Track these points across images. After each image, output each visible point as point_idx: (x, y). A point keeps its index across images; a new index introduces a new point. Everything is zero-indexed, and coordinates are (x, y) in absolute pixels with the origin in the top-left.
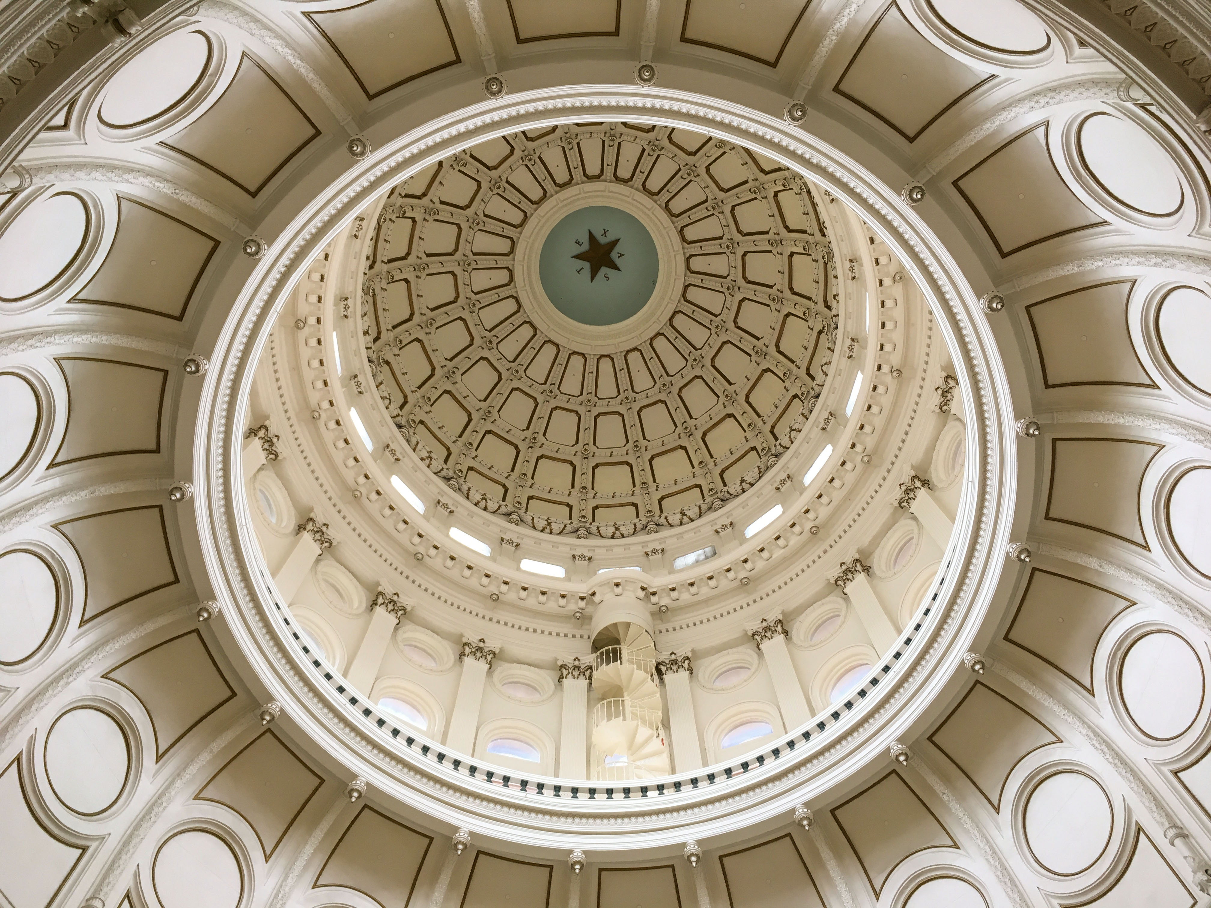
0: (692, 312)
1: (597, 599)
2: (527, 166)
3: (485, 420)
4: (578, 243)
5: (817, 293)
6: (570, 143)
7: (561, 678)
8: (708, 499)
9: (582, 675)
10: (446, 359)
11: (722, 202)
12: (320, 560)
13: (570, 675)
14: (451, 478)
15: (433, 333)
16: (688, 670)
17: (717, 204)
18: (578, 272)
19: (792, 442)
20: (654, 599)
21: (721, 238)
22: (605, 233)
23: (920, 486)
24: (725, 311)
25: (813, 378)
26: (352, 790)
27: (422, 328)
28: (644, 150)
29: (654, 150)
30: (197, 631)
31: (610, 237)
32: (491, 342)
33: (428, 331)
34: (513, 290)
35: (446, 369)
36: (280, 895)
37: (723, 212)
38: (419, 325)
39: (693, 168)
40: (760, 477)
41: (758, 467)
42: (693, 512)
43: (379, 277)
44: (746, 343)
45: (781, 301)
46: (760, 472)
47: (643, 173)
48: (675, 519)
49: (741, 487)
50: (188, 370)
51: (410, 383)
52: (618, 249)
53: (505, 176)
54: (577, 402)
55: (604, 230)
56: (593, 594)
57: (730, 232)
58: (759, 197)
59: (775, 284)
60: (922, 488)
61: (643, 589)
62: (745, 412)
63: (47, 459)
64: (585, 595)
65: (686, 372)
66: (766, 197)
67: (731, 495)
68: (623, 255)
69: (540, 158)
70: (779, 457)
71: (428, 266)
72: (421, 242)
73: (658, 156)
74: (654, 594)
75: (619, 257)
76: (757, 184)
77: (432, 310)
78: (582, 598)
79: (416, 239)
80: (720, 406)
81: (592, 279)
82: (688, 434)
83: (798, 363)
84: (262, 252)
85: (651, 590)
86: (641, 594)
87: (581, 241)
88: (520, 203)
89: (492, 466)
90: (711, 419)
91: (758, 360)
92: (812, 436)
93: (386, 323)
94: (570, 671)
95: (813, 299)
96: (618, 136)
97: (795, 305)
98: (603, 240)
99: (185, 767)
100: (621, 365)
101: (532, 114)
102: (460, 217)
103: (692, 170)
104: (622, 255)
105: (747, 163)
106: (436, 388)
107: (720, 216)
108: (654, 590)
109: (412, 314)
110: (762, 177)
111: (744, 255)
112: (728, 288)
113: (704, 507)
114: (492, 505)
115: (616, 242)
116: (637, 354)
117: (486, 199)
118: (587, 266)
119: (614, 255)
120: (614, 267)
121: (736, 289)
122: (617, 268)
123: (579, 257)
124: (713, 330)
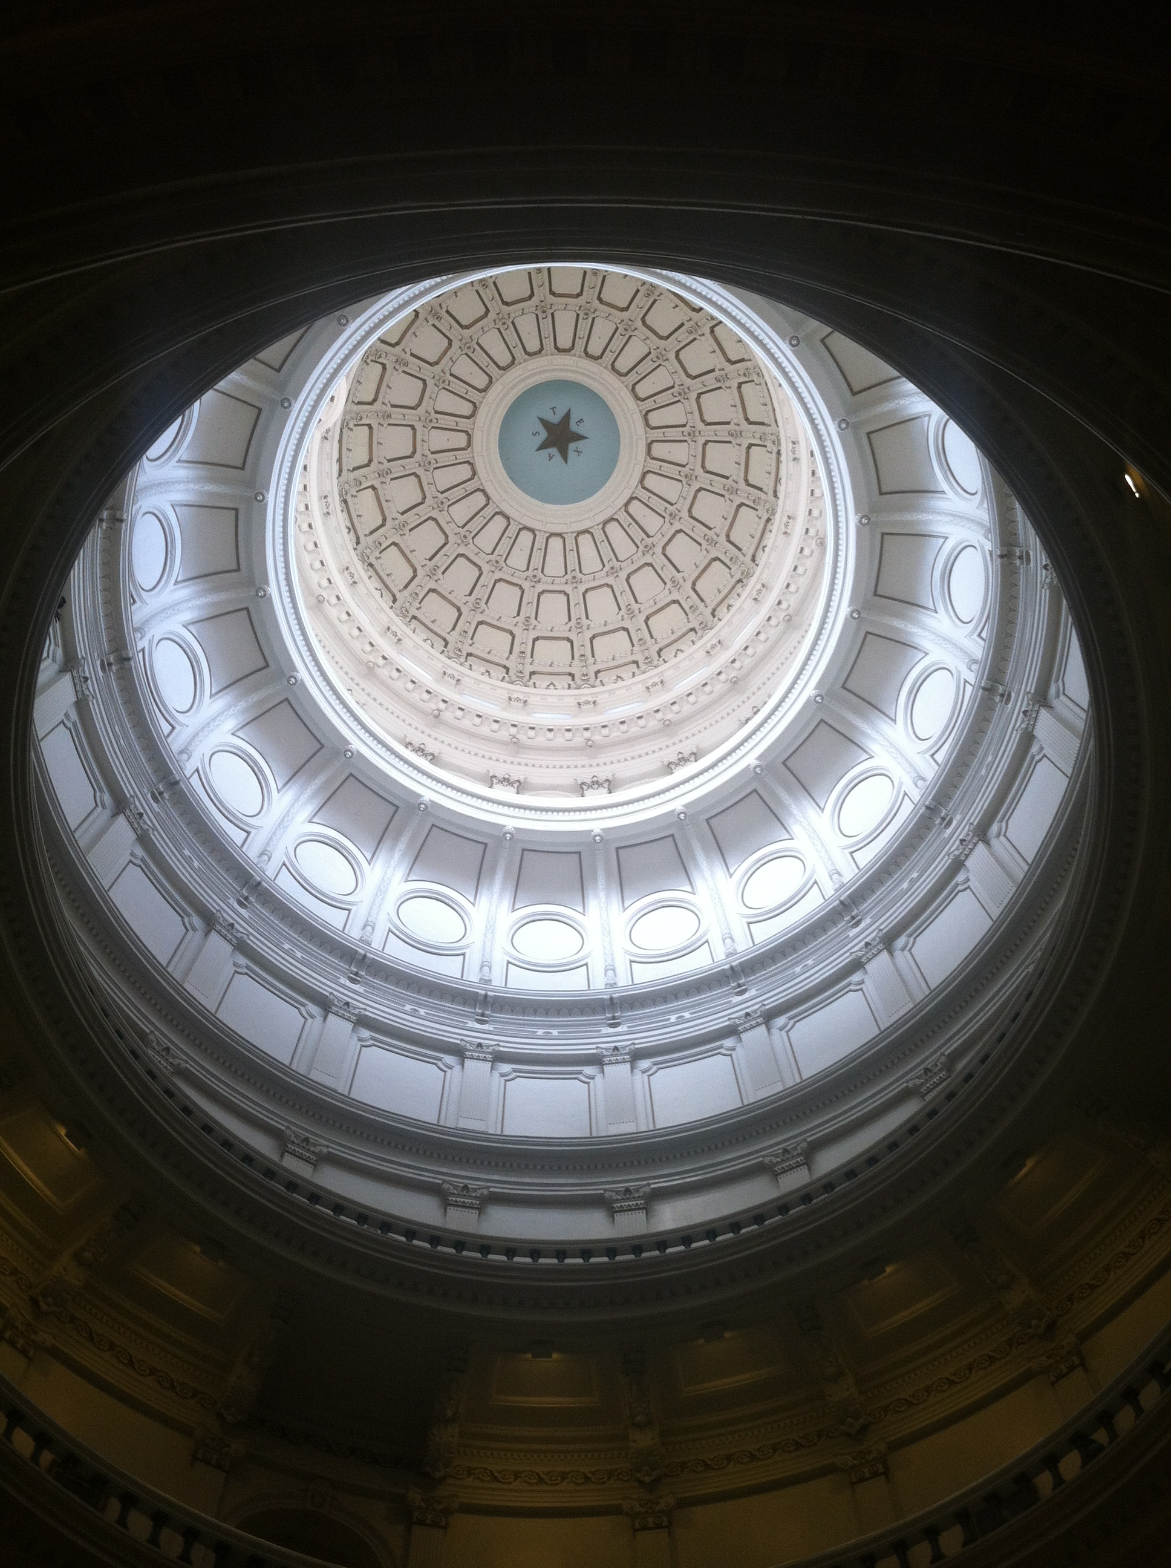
0: (484, 515)
2: (684, 426)
5: (478, 649)
11: (576, 587)
17: (575, 581)
18: (553, 408)
21: (543, 571)
22: (579, 452)
24: (475, 549)
28: (648, 536)
29: (645, 545)
31: (571, 455)
32: (542, 310)
34: (576, 351)
37: (566, 583)
44: (442, 559)
45: (473, 609)
47: (629, 526)
52: (558, 457)
53: (685, 403)
54: (446, 368)
55: (581, 452)
57: (547, 582)
58: (571, 624)
59: (489, 608)
62: (386, 537)
65: (431, 489)
66: (569, 630)
69: (685, 441)
73: (638, 547)
75: (550, 454)
76: (584, 627)
80: (395, 514)
81: (540, 419)
82: (379, 472)
83: (421, 608)
87: (581, 425)
88: (653, 401)
90: (387, 501)
91: (426, 567)
95: (473, 643)
97: (468, 622)
98: (572, 446)
100: (462, 424)
102: (673, 344)
103: (614, 572)
104: (550, 458)
105: (604, 625)
107: (563, 580)
110: (590, 634)
111: (521, 588)
112: (495, 560)
115: (565, 457)
116: (464, 444)
117: (675, 376)
118: (555, 419)
119: (554, 451)
120: (543, 447)
121: (493, 568)
122: (540, 448)
123: (567, 416)
124: (462, 531)
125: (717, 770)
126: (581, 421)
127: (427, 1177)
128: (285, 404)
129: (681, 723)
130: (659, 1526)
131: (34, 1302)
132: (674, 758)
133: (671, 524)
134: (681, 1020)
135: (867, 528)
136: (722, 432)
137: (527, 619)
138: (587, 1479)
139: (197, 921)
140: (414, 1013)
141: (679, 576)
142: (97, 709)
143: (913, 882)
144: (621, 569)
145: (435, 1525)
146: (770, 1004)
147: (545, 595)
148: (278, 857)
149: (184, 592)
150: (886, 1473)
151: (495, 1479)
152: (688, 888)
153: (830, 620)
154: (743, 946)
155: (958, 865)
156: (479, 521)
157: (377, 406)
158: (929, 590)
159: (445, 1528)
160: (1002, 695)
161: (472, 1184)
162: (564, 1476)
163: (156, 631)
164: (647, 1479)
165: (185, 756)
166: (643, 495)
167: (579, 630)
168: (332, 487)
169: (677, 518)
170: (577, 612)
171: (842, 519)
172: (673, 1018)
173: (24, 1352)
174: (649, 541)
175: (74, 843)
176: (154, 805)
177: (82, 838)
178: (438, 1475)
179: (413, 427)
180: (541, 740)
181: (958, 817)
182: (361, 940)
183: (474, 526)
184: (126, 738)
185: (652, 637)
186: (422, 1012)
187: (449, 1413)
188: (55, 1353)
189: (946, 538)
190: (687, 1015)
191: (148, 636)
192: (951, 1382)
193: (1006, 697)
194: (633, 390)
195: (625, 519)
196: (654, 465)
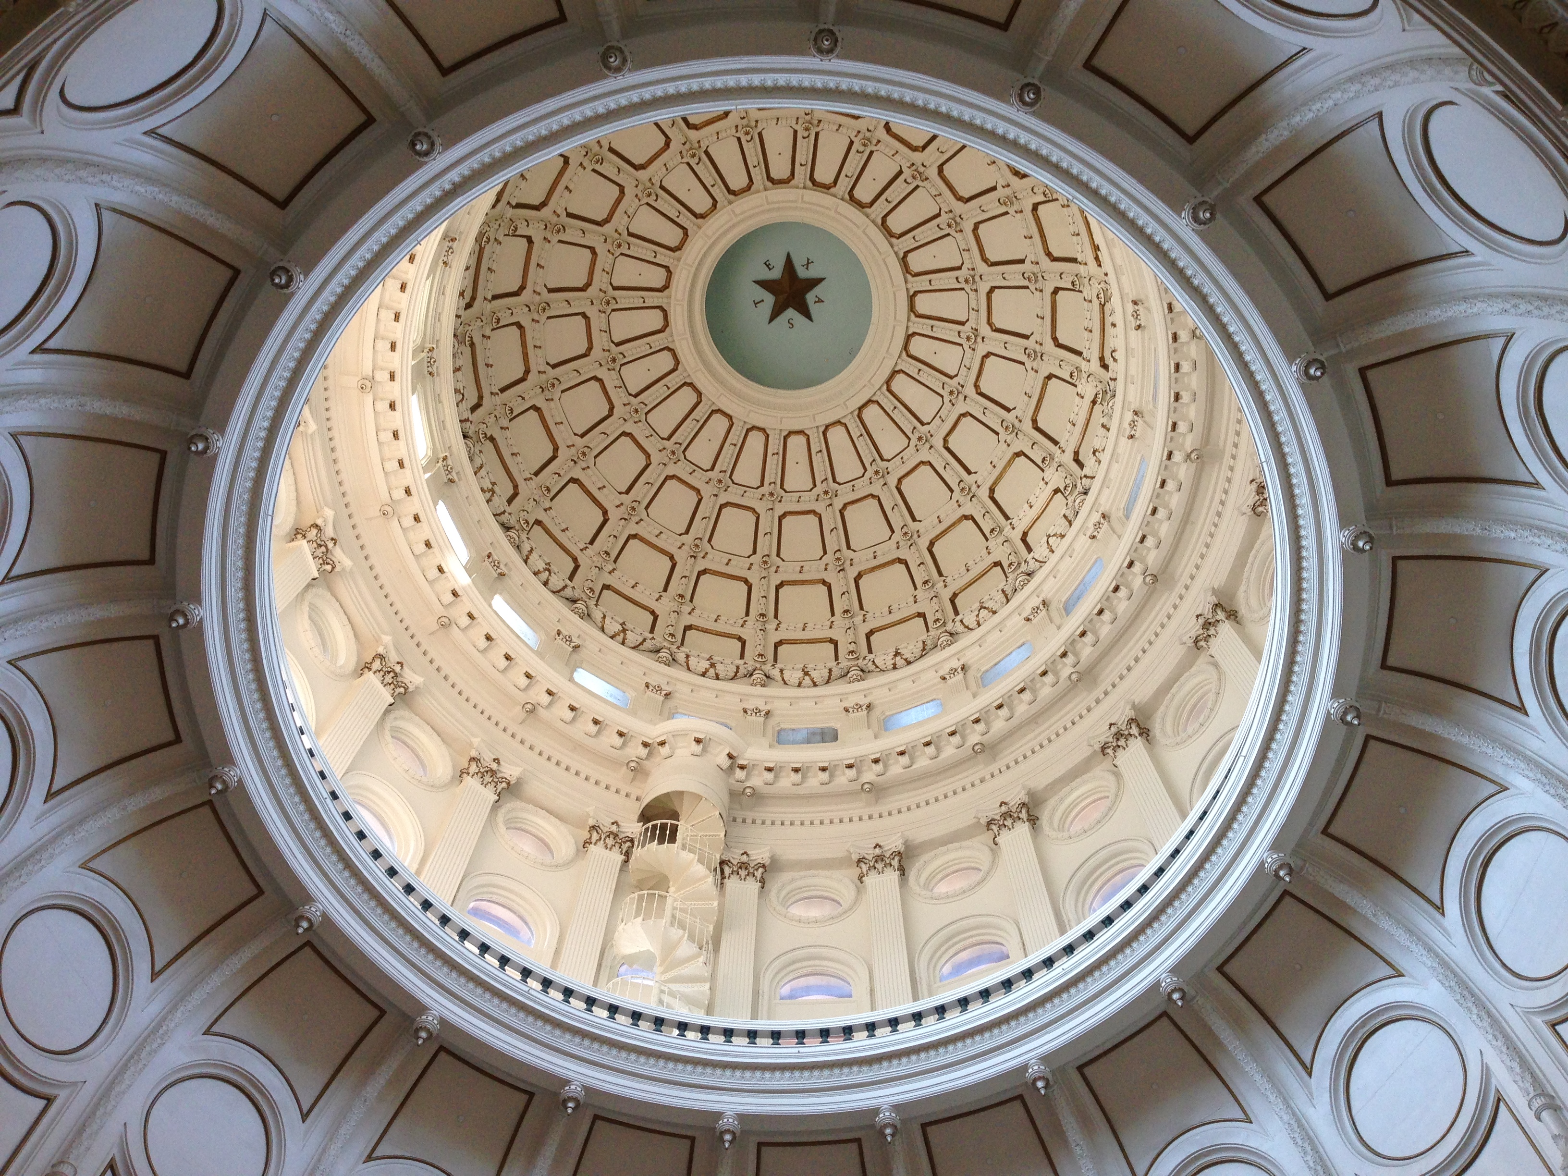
0: (892, 408)
1: (665, 751)
2: (739, 139)
3: (575, 462)
4: (768, 266)
5: (1069, 440)
6: (807, 129)
7: (587, 843)
8: (844, 663)
9: (617, 845)
10: (548, 364)
11: (981, 276)
12: (313, 586)
13: (602, 842)
14: (511, 528)
15: (542, 322)
16: (760, 882)
17: (973, 277)
18: (756, 304)
19: (979, 625)
20: (740, 774)
21: (962, 324)
22: (808, 263)
23: (1137, 735)
24: (937, 420)
25: (1029, 549)
26: (302, 917)
27: (530, 310)
28: (900, 172)
29: (914, 177)
30: (156, 639)
31: (813, 273)
32: (614, 360)
33: (536, 317)
34: (665, 300)
35: (543, 376)
36: (161, 1032)
37: (976, 291)
38: (527, 306)
39: (958, 219)
40: (922, 656)
41: (924, 642)
42: (819, 674)
43: (498, 223)
44: (951, 473)
45: (1015, 431)
46: (924, 649)
47: (889, 202)
48: (793, 676)
49: (893, 662)
50: (277, 281)
51: (494, 379)
52: (817, 291)
53: (707, 143)
54: (703, 478)
55: (808, 259)
56: (662, 744)
57: (977, 319)
58: (1032, 288)
59: (1015, 408)
60: (1139, 738)
61: (730, 756)
62: (922, 563)
63: (37, 338)
64: (650, 741)
65: (860, 486)
66: (1041, 291)
67: (877, 667)
68: (822, 301)
69: (760, 134)
70: (956, 637)
71: (564, 230)
72: (566, 193)
73: (917, 187)
74: (742, 767)
75: (816, 302)
76: (1035, 269)
77: (551, 291)
78: (645, 745)
79: (561, 187)
80: (892, 544)
81: (771, 320)
82: (839, 569)
83: (1014, 522)
84: (433, 156)
85: (741, 762)
86: (726, 763)
87: (772, 263)
88: (713, 186)
89: (567, 529)
90: (875, 557)
91: (961, 500)
92: (1009, 623)
93: (486, 290)
94: (603, 837)
95: (1062, 444)
96: (874, 142)
97: (1033, 444)
98: (802, 273)
99: (81, 820)
100: (776, 447)
101: (855, 94)
102: (627, 176)
103: (956, 223)
104: (820, 301)
105: (1031, 237)
106: (523, 398)
107: (972, 295)
108: (744, 763)
109: (522, 288)
110: (1045, 261)
111: (987, 356)
112: (951, 393)
113: (836, 672)
114: (556, 582)
115: (818, 281)
116: (802, 439)
117: (670, 165)
118: (769, 299)
119: (810, 297)
120: (806, 313)
121: (961, 397)
122: (808, 316)
123: (763, 284)
124: (914, 441)
133: (879, 141)
137: (1028, 352)
144: (951, 211)
147: (995, 320)
156: (901, 416)
166: (844, 184)
167: (1040, 278)
169: (868, 134)
170: (1014, 274)
174: (907, 172)
179: (782, 517)
180: (1189, 446)
183: (907, 423)
194: (702, 216)
195: (881, 207)
196: (801, 174)
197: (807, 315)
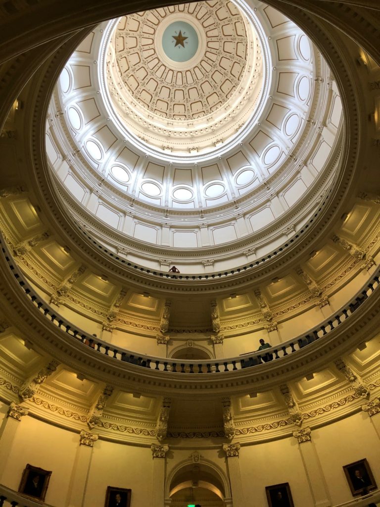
0: (166, 72)
2: (214, 23)
5: (176, 112)
11: (198, 85)
17: (197, 83)
18: (176, 32)
21: (187, 83)
24: (166, 83)
25: (155, 111)
39: (208, 77)
44: (158, 90)
45: (171, 101)
47: (207, 61)
53: (213, 16)
54: (140, 31)
55: (187, 43)
57: (189, 86)
58: (199, 96)
59: (175, 99)
62: (140, 89)
65: (148, 70)
69: (216, 28)
73: (212, 66)
75: (179, 47)
80: (141, 81)
81: (173, 37)
82: (132, 70)
83: (156, 106)
88: (203, 19)
90: (137, 78)
91: (154, 94)
95: (174, 111)
97: (171, 106)
100: (151, 47)
107: (194, 84)
115: (183, 46)
118: (177, 35)
119: (180, 45)
123: (180, 33)
124: (161, 79)
125: (248, 128)
126: (185, 33)
127: (198, 261)
128: (95, 62)
129: (237, 116)
130: (274, 330)
131: (108, 319)
132: (238, 127)
133: (219, 56)
134: (254, 202)
135: (271, 40)
136: (226, 21)
137: (187, 99)
138: (254, 323)
139: (121, 214)
140: (184, 221)
141: (226, 71)
142: (76, 167)
143: (309, 144)
145: (220, 343)
146: (277, 190)
148: (137, 190)
149: (89, 126)
150: (329, 303)
151: (232, 328)
152: (249, 164)
153: (268, 73)
154: (267, 176)
155: (320, 135)
156: (165, 75)
157: (125, 50)
158: (294, 54)
159: (222, 343)
160: (321, 80)
161: (209, 260)
162: (248, 324)
163: (85, 140)
164: (269, 319)
165: (104, 172)
168: (120, 80)
169: (221, 53)
170: (201, 92)
171: (263, 40)
172: (252, 202)
173: (110, 331)
174: (214, 63)
175: (82, 205)
176: (100, 188)
177: (84, 204)
178: (217, 331)
179: (137, 53)
180: (199, 134)
181: (317, 121)
182: (165, 206)
183: (164, 76)
184: (86, 172)
185: (223, 92)
186: (186, 220)
187: (216, 316)
188: (117, 329)
189: (295, 35)
190: (256, 200)
191: (83, 142)
192: (341, 277)
193: (322, 81)
194: (196, 17)
195: (206, 59)
196: (209, 39)
197: (176, 45)
